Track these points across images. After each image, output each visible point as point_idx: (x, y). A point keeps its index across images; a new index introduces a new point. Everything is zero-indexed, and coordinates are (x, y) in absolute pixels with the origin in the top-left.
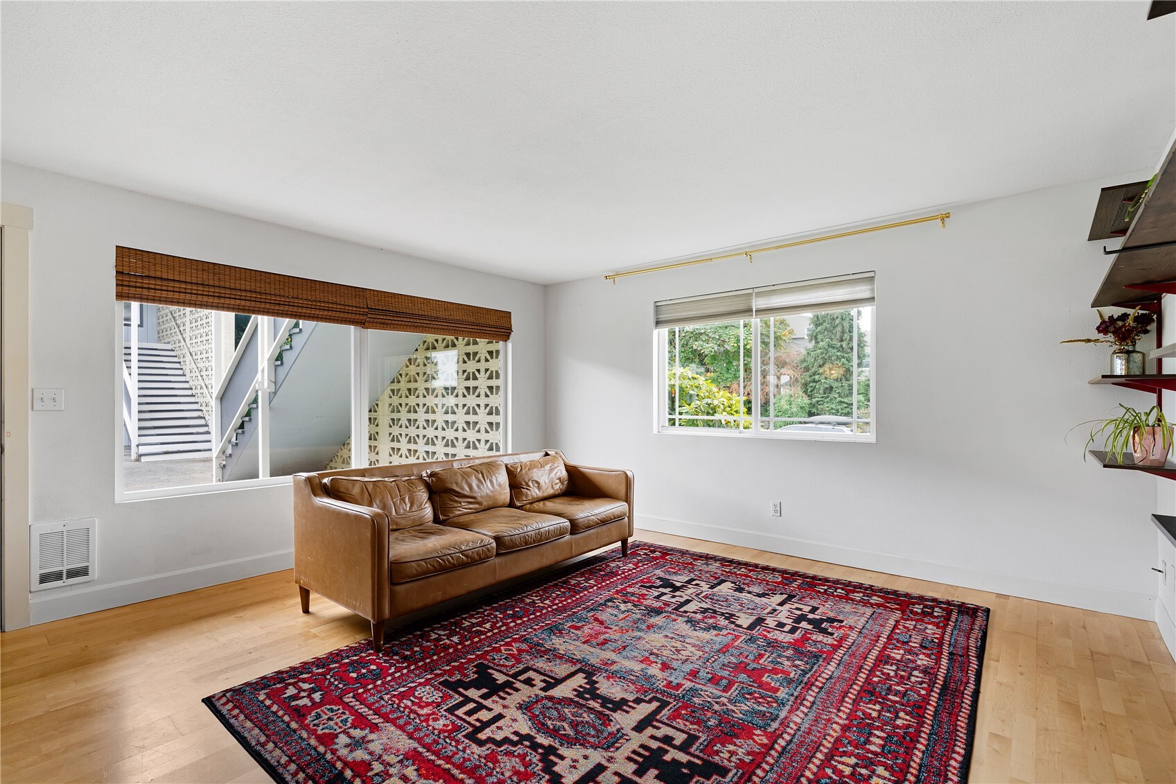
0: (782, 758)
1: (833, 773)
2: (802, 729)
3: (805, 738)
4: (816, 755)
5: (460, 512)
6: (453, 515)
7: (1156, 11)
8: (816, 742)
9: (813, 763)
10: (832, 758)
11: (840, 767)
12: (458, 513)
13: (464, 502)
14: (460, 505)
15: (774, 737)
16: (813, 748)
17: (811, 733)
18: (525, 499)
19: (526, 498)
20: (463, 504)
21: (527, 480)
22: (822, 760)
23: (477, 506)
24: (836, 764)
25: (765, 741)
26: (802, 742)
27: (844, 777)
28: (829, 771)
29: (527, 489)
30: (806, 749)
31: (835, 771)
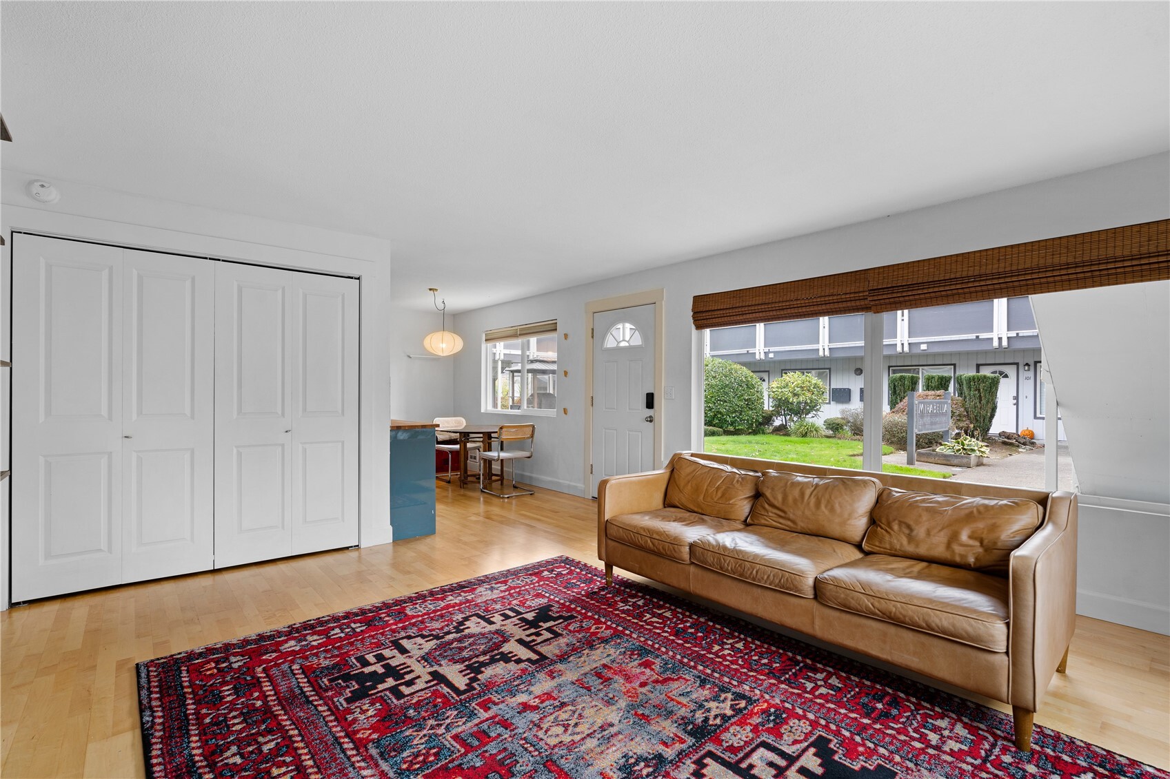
0: (331, 737)
1: (284, 761)
2: (351, 769)
3: (338, 764)
4: (312, 761)
5: (767, 522)
6: (758, 522)
7: (7, 137)
8: (326, 770)
9: (306, 754)
10: (297, 769)
11: (284, 769)
12: (763, 522)
13: (772, 513)
14: (766, 514)
15: (360, 745)
16: (322, 764)
17: (340, 773)
18: (877, 544)
19: (880, 542)
20: (770, 514)
21: (891, 519)
22: (303, 761)
23: (789, 523)
24: (290, 769)
25: (360, 735)
26: (336, 760)
27: (273, 765)
28: (288, 759)
29: (886, 531)
30: (325, 758)
31: (284, 764)
